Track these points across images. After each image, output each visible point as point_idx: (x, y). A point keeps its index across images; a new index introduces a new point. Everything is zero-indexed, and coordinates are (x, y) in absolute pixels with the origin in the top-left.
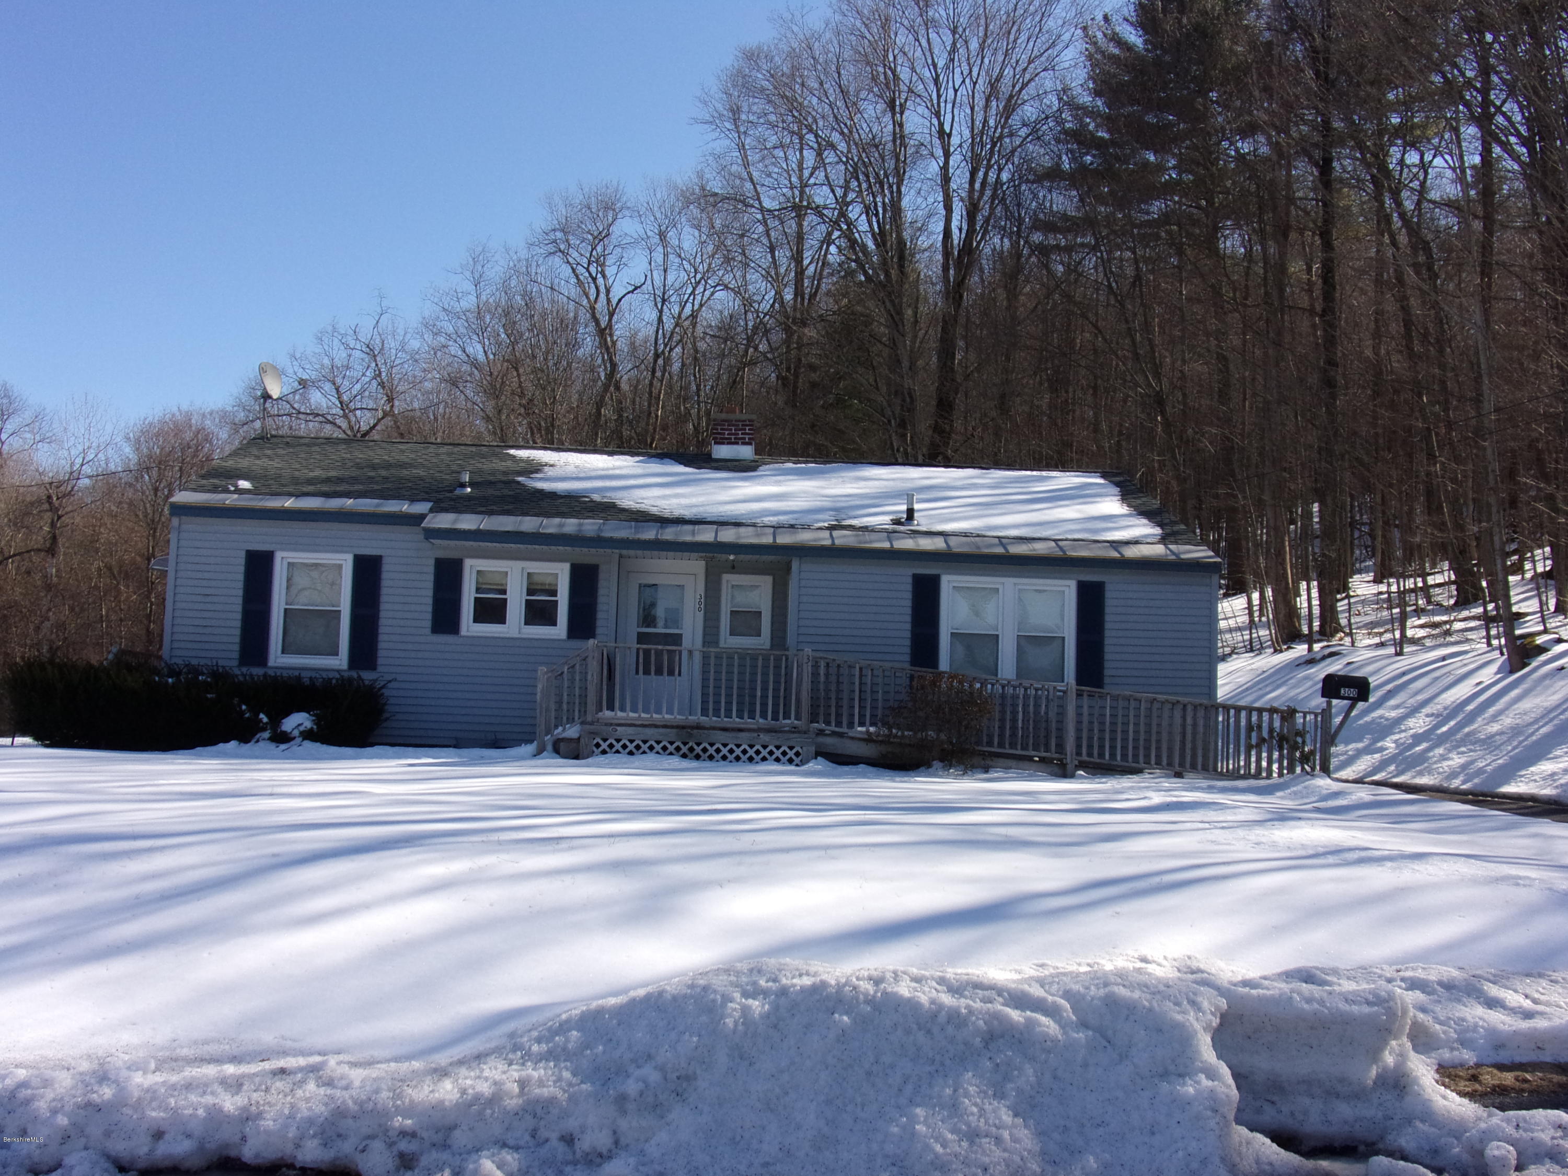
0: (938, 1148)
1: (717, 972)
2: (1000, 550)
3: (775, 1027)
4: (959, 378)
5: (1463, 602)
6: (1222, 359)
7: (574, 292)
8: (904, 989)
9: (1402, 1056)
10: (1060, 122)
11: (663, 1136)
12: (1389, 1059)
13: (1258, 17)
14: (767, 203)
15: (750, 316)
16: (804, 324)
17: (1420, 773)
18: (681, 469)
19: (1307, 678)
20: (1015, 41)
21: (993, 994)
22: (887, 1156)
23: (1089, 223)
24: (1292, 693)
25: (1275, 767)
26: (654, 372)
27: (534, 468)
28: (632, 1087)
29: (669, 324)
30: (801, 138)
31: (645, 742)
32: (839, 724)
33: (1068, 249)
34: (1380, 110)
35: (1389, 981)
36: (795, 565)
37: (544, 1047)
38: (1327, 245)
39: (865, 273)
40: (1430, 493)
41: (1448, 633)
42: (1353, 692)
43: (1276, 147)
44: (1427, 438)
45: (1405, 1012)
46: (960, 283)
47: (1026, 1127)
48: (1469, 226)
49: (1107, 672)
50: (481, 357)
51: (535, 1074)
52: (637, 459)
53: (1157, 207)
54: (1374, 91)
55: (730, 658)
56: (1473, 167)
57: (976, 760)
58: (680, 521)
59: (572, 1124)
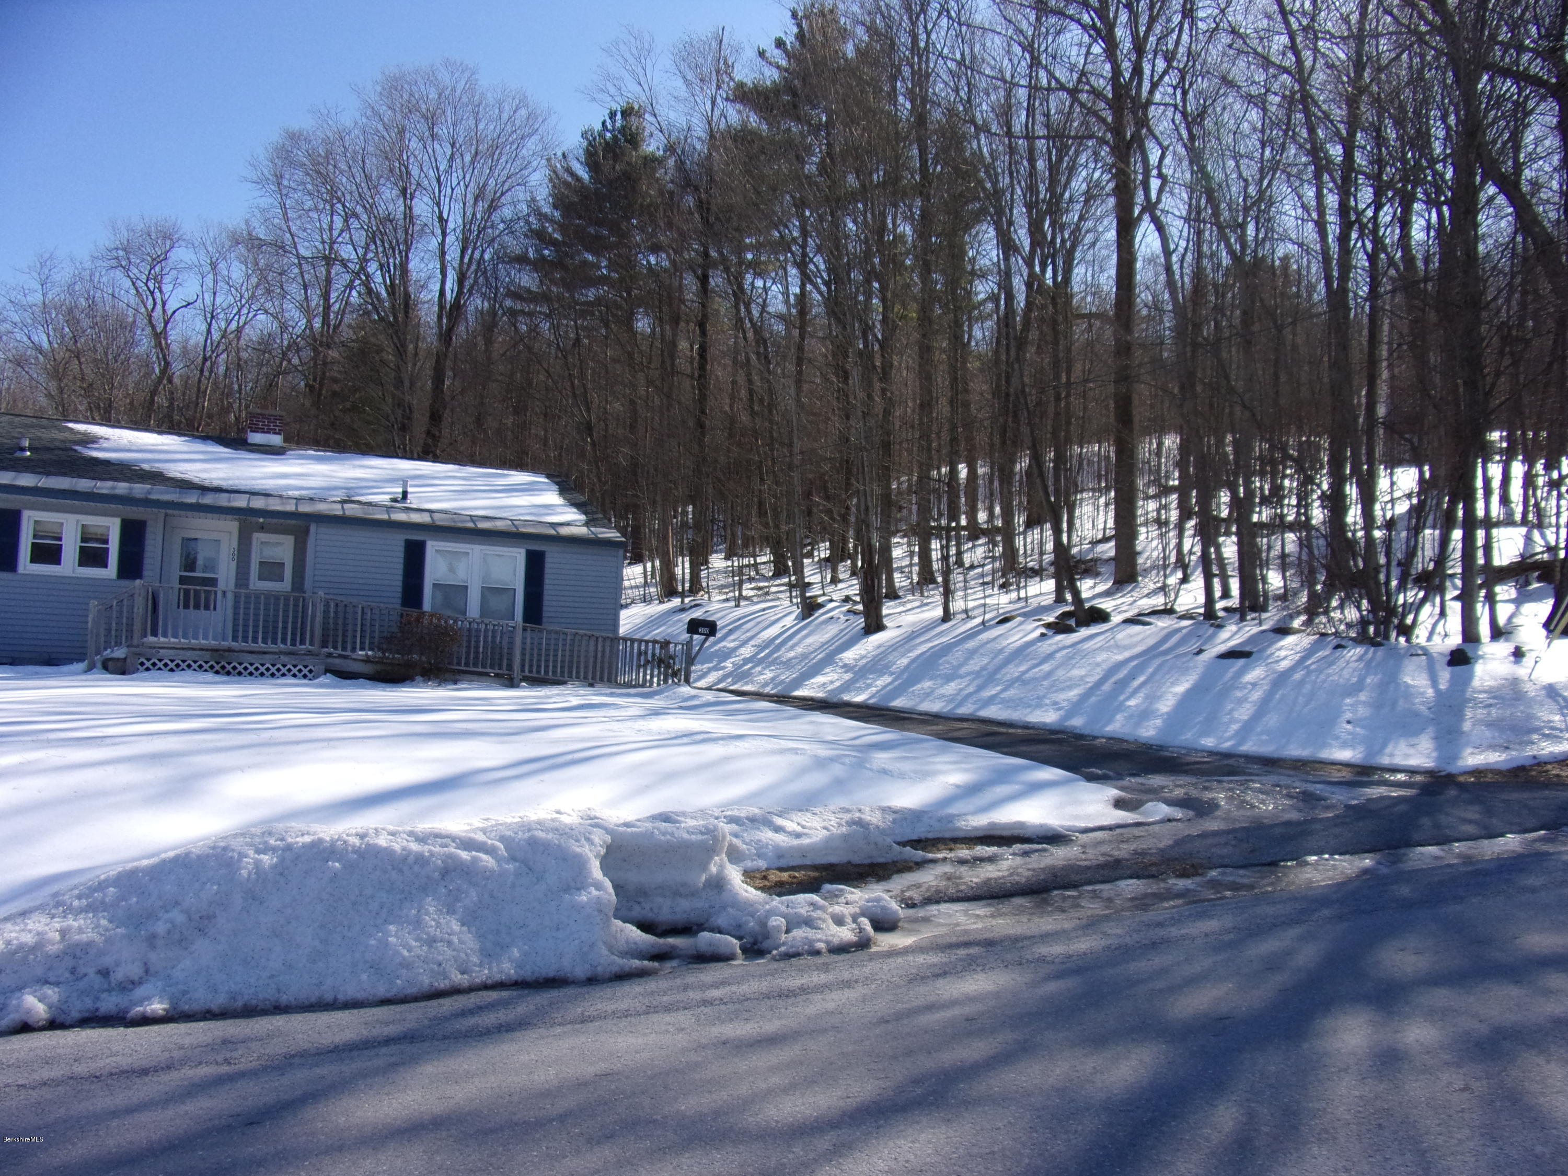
0: (405, 953)
1: (236, 836)
2: (471, 525)
3: (281, 874)
4: (447, 399)
5: (777, 574)
6: (632, 402)
7: (133, 300)
8: (382, 841)
9: (722, 867)
10: (528, 223)
11: (187, 963)
12: (713, 869)
13: (666, 173)
14: (303, 252)
15: (285, 336)
16: (329, 347)
17: (747, 683)
18: (221, 449)
19: (679, 621)
20: (498, 160)
21: (448, 841)
22: (366, 962)
23: (545, 298)
24: (670, 630)
25: (655, 680)
26: (202, 371)
27: (87, 440)
28: (161, 928)
29: (216, 336)
30: (332, 206)
31: (184, 661)
32: (344, 649)
33: (530, 314)
34: (740, 249)
35: (717, 818)
36: (313, 528)
37: (84, 902)
38: (703, 333)
39: (378, 314)
40: (761, 504)
41: (767, 594)
42: (706, 630)
43: (673, 263)
44: (760, 468)
45: (724, 837)
46: (450, 330)
47: (470, 932)
48: (790, 332)
49: (545, 614)
50: (46, 345)
51: (76, 924)
52: (183, 439)
53: (591, 294)
54: (737, 235)
55: (257, 597)
56: (795, 295)
57: (447, 676)
58: (218, 490)
59: (107, 961)
